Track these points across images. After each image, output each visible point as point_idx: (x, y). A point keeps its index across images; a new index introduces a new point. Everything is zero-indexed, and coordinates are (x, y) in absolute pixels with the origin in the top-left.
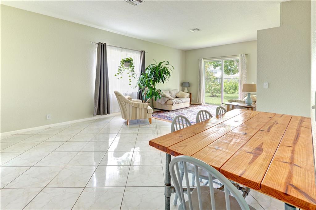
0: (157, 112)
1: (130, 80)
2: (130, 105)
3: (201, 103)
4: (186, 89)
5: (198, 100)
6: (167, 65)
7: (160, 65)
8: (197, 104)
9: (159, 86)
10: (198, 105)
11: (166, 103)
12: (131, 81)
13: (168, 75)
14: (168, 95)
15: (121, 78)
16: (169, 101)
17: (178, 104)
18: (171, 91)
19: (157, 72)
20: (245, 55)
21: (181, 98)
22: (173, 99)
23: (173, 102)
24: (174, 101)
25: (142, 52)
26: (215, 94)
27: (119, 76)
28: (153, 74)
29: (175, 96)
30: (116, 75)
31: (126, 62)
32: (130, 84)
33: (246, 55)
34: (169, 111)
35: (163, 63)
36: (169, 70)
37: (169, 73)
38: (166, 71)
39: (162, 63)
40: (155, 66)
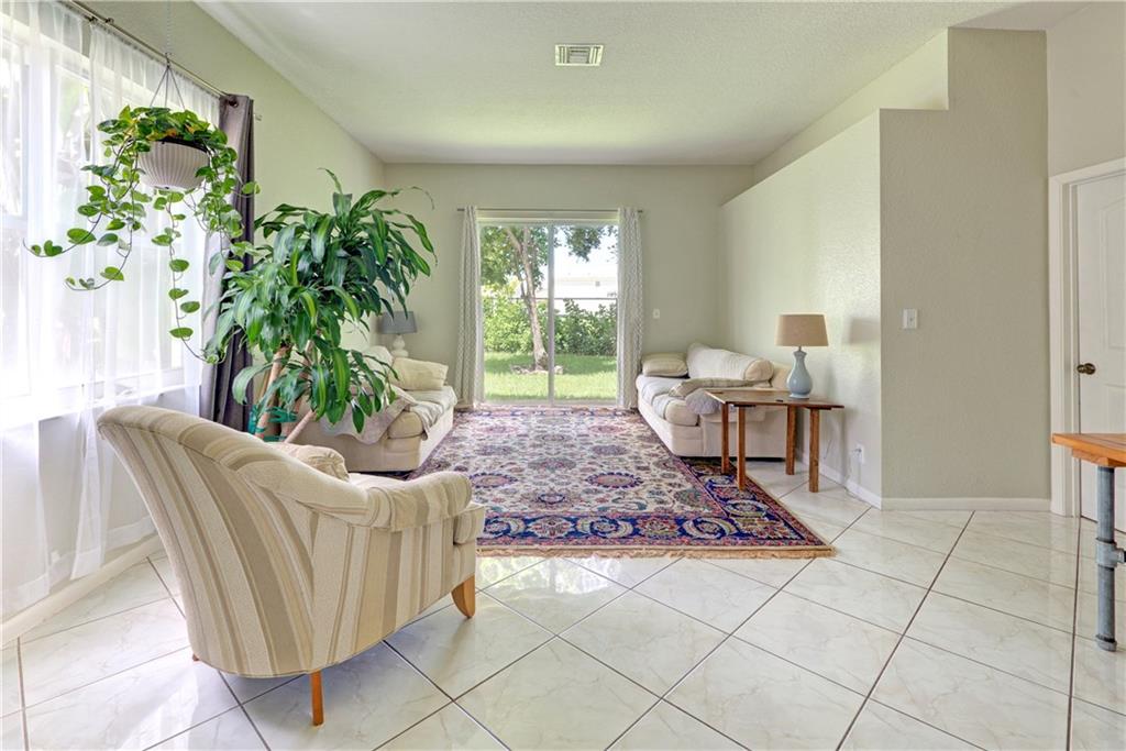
2: (352, 529)
3: (474, 401)
4: (400, 343)
7: (362, 206)
10: (460, 411)
11: (388, 430)
20: (636, 214)
21: (422, 389)
22: (414, 405)
23: (424, 422)
24: (423, 411)
25: (233, 103)
33: (638, 212)
39: (379, 196)
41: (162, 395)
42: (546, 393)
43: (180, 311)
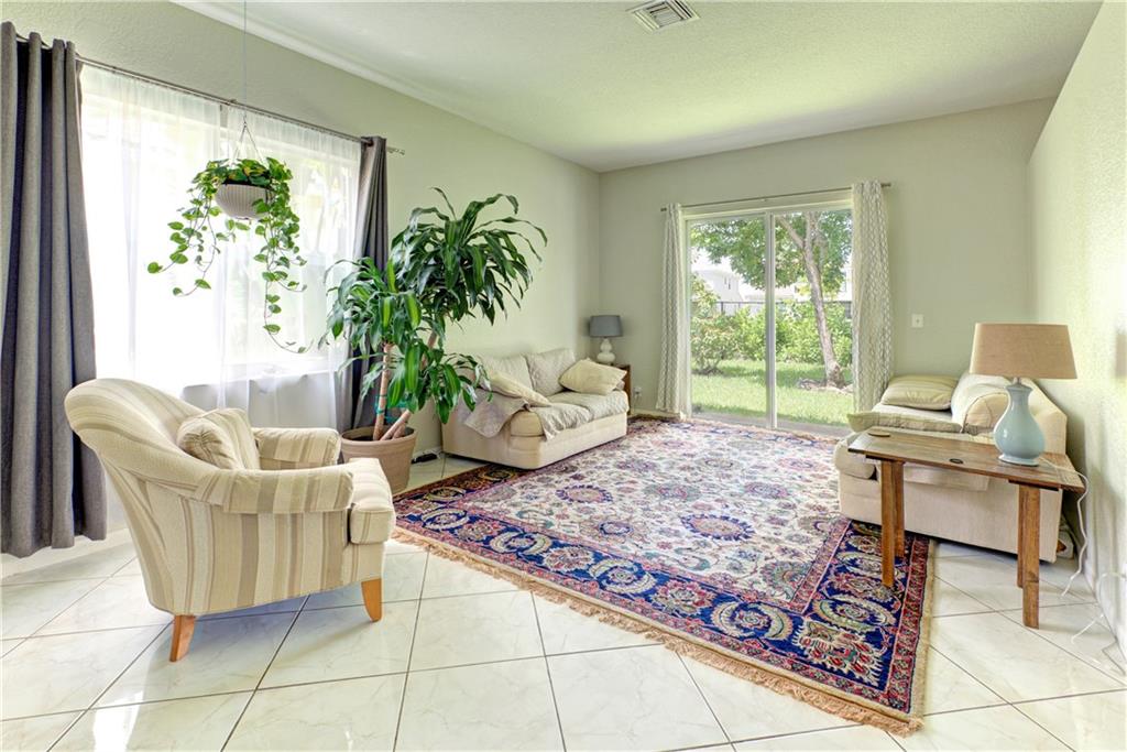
0: (459, 480)
1: (276, 298)
2: (185, 501)
3: (676, 412)
4: (606, 346)
5: (660, 400)
6: (509, 220)
7: (470, 217)
8: (656, 419)
9: (464, 336)
10: (664, 420)
11: (507, 426)
12: (277, 310)
13: (514, 276)
14: (521, 386)
15: (201, 283)
16: (521, 419)
17: (572, 431)
18: (538, 360)
19: (450, 258)
20: (879, 189)
21: (588, 392)
22: (542, 406)
23: (543, 424)
24: (552, 411)
25: (371, 144)
26: (711, 362)
27: (186, 274)
28: (426, 265)
29: (556, 386)
30: (154, 268)
31: (228, 181)
32: (272, 329)
33: (883, 186)
34: (522, 472)
35: (487, 207)
36: (522, 249)
37: (520, 265)
38: (506, 253)
39: (480, 206)
40: (442, 224)
41: (306, 376)
42: (764, 409)
43: (268, 310)
